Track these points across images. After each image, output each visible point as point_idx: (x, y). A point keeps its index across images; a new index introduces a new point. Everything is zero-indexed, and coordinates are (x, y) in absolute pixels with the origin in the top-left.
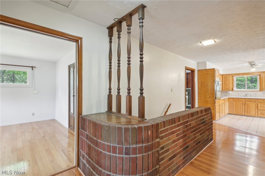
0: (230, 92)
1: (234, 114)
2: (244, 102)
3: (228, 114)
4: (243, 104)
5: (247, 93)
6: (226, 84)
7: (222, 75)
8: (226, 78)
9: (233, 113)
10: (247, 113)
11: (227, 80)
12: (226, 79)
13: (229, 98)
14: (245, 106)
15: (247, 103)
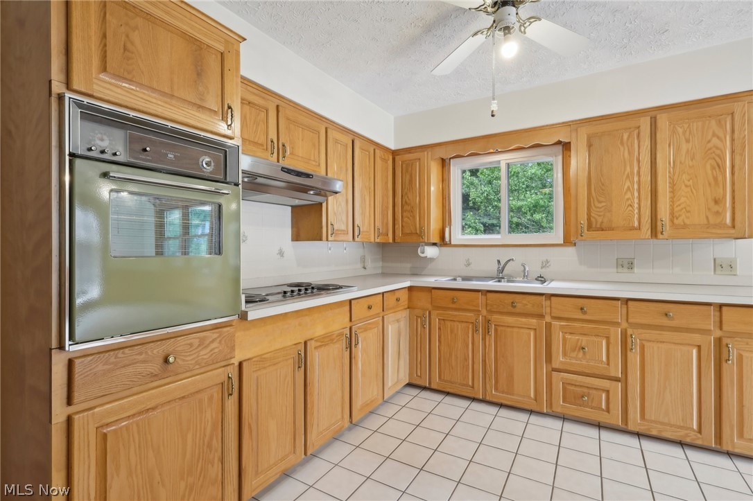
0: (430, 252)
1: (433, 386)
2: (484, 312)
3: (410, 385)
4: (476, 330)
5: (504, 255)
6: (408, 208)
7: (395, 153)
8: (408, 167)
9: (430, 383)
10: (496, 389)
11: (411, 181)
12: (408, 177)
13: (410, 289)
14: (484, 339)
15: (495, 318)
